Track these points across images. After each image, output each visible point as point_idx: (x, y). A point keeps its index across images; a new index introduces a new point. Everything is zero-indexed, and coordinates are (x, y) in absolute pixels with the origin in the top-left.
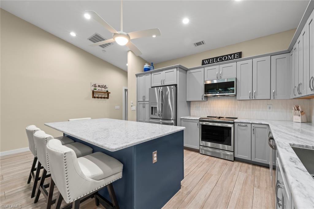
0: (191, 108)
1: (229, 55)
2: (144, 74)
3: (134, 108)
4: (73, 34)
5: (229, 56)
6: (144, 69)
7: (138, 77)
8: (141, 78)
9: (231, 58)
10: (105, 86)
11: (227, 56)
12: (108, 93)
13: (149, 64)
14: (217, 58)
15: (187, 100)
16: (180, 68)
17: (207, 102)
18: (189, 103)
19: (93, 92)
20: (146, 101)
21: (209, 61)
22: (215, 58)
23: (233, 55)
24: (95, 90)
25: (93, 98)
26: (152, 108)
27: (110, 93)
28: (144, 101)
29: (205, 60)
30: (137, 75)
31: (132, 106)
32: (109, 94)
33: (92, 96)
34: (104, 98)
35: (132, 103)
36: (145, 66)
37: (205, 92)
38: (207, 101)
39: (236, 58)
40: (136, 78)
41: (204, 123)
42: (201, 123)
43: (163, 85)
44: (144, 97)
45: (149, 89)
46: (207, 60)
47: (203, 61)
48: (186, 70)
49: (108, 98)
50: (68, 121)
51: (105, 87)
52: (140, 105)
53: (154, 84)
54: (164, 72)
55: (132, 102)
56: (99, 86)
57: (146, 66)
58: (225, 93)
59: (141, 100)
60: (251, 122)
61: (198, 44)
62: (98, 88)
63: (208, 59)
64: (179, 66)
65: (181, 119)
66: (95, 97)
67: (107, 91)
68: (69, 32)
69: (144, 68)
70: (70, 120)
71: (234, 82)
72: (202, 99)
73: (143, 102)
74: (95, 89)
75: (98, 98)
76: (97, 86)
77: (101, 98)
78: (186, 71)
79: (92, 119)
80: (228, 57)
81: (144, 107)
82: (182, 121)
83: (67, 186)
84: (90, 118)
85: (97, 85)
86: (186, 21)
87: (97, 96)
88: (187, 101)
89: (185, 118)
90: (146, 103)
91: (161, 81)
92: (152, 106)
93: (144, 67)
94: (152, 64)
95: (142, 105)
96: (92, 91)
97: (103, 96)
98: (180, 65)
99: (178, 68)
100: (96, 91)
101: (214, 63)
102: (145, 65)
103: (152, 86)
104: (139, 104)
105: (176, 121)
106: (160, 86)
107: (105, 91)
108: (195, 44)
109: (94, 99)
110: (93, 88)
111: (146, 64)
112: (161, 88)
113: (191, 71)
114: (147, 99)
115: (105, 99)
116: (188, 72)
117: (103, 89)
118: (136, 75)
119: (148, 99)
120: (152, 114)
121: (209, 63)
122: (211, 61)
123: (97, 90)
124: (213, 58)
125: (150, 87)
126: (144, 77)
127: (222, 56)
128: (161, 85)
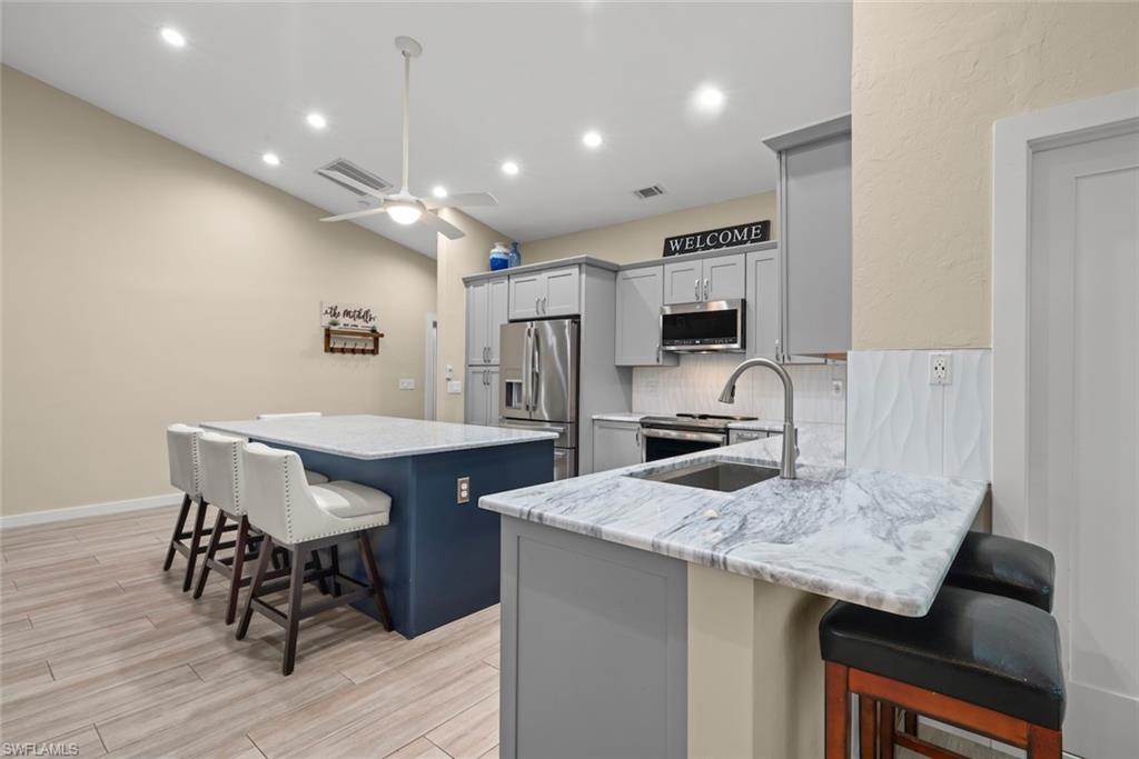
0: (634, 388)
1: (736, 228)
2: (487, 279)
3: (457, 385)
4: (271, 160)
5: (736, 231)
6: (489, 262)
7: (471, 288)
8: (480, 291)
9: (740, 238)
10: (367, 312)
11: (731, 229)
12: (376, 336)
13: (506, 246)
14: (704, 235)
15: (618, 363)
16: (588, 264)
17: (679, 368)
18: (626, 373)
19: (328, 334)
20: (492, 363)
21: (685, 242)
22: (698, 234)
23: (746, 230)
24: (333, 328)
25: (326, 351)
26: (509, 386)
27: (382, 336)
28: (487, 363)
29: (673, 239)
30: (467, 282)
31: (449, 379)
32: (380, 339)
33: (322, 346)
34: (363, 352)
35: (450, 370)
36: (493, 251)
37: (664, 338)
38: (678, 364)
39: (753, 237)
40: (465, 289)
41: (662, 433)
42: (645, 431)
43: (543, 316)
44: (487, 350)
45: (502, 326)
46: (679, 238)
47: (667, 241)
48: (615, 270)
49: (374, 352)
50: (259, 418)
51: (366, 316)
52: (476, 375)
53: (517, 311)
54: (545, 275)
55: (449, 367)
56: (347, 313)
57: (498, 251)
58: (714, 343)
59: (480, 360)
60: (767, 428)
61: (647, 193)
62: (342, 320)
63: (682, 237)
64: (584, 261)
65: (594, 420)
66: (332, 350)
67: (374, 331)
68: (261, 155)
69: (491, 257)
70: (262, 416)
71: (736, 311)
72: (658, 360)
73: (485, 368)
74: (335, 324)
75: (343, 351)
76: (342, 313)
77: (353, 351)
78: (616, 272)
79: (323, 415)
80: (733, 233)
81: (486, 383)
82: (596, 428)
83: (288, 513)
84: (319, 414)
85: (341, 310)
86: (592, 140)
87: (339, 345)
88: (618, 367)
89: (605, 418)
90: (492, 369)
91: (537, 302)
92: (508, 381)
93: (489, 254)
94: (515, 246)
95: (481, 376)
96: (323, 330)
97: (360, 346)
98: (587, 258)
99: (584, 267)
100: (336, 328)
101: (696, 250)
102: (494, 247)
103: (511, 318)
104: (474, 372)
105: (574, 425)
106: (532, 320)
107: (367, 331)
108: (635, 192)
109: (329, 354)
110: (327, 319)
111: (497, 244)
112: (534, 327)
113: (629, 273)
114: (496, 359)
115: (367, 356)
116: (620, 274)
117: (360, 323)
118: (464, 279)
119: (498, 359)
120: (509, 403)
121: (682, 251)
122: (688, 243)
123: (342, 325)
124: (695, 235)
125: (506, 322)
126: (487, 287)
127: (719, 231)
128: (536, 316)
